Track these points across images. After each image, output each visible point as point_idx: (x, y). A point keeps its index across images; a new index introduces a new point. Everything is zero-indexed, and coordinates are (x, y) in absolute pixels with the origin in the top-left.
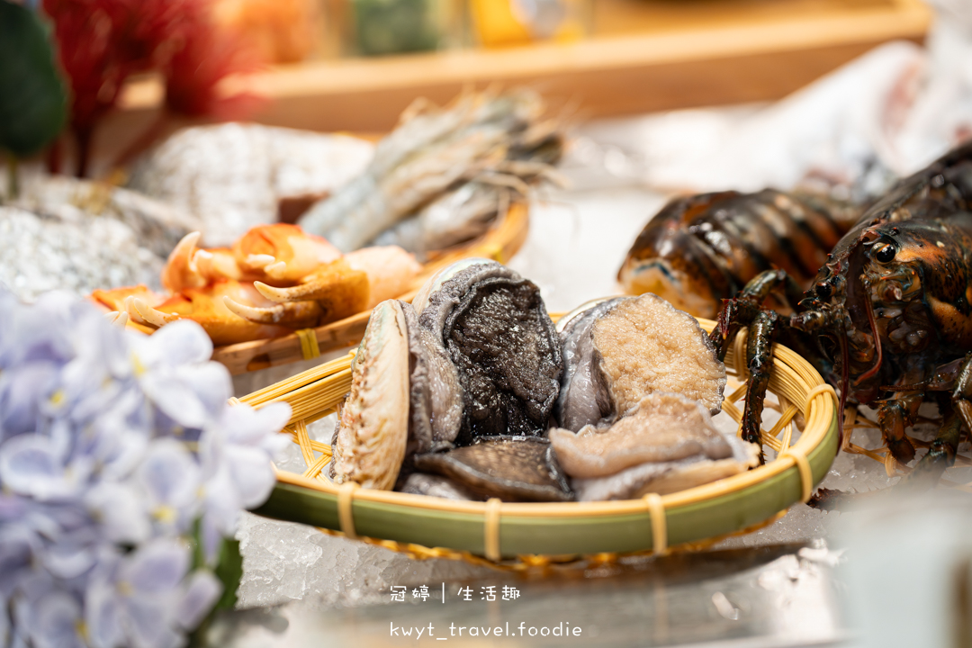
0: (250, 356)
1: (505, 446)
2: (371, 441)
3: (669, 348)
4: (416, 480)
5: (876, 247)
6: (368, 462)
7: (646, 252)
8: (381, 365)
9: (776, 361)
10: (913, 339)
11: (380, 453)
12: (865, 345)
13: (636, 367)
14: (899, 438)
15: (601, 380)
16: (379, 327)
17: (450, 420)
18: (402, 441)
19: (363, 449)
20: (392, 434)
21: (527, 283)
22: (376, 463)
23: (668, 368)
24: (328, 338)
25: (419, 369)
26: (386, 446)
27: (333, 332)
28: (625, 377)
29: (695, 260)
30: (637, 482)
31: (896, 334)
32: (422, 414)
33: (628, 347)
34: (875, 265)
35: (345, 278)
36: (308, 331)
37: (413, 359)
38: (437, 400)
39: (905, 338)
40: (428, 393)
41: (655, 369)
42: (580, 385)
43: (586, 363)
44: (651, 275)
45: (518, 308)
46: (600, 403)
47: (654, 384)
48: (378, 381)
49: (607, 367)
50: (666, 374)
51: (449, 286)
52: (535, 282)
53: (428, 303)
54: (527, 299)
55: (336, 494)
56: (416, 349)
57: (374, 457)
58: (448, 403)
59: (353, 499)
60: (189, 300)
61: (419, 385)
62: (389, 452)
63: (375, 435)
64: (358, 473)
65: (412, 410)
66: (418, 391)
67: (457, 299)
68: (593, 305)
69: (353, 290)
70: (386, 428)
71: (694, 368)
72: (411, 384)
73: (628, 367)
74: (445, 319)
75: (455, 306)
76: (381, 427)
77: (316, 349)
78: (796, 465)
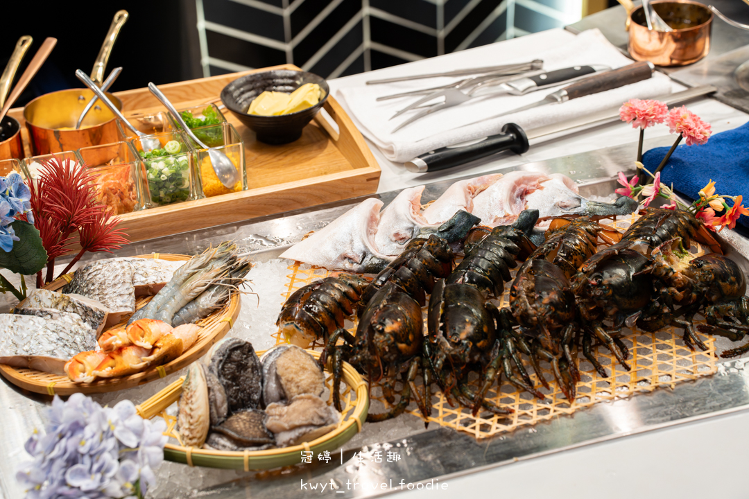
0: (139, 380)
1: (243, 417)
2: (195, 424)
3: (304, 369)
4: (214, 437)
5: (377, 327)
6: (195, 432)
7: (289, 318)
8: (197, 394)
9: (344, 370)
10: (392, 358)
11: (199, 428)
12: (375, 360)
13: (292, 378)
14: (389, 396)
15: (280, 386)
16: (195, 378)
17: (224, 409)
18: (207, 424)
19: (192, 427)
20: (203, 421)
21: (247, 343)
22: (198, 432)
23: (303, 377)
24: (169, 369)
25: (211, 393)
26: (201, 426)
27: (171, 367)
28: (289, 383)
29: (308, 321)
30: (300, 434)
31: (386, 356)
32: (214, 410)
33: (289, 370)
34: (377, 335)
35: (173, 343)
36: (161, 367)
37: (209, 389)
38: (219, 403)
39: (389, 358)
40: (215, 401)
41: (300, 378)
42: (272, 386)
43: (274, 378)
44: (291, 327)
45: (244, 354)
46: (280, 394)
47: (299, 384)
48: (197, 401)
49: (283, 381)
50: (303, 380)
51: (218, 352)
52: (249, 341)
53: (211, 361)
54: (246, 349)
55: (185, 452)
56: (210, 386)
57: (197, 430)
58: (223, 403)
59: (192, 453)
60: (113, 358)
61: (212, 400)
62: (203, 428)
63: (197, 422)
64: (191, 436)
65: (210, 409)
66: (212, 402)
67: (221, 358)
68: (272, 350)
69: (177, 347)
70: (201, 419)
71: (314, 376)
72: (209, 399)
73: (290, 379)
74: (218, 366)
75: (221, 361)
76: (199, 419)
77: (165, 374)
78: (356, 422)
